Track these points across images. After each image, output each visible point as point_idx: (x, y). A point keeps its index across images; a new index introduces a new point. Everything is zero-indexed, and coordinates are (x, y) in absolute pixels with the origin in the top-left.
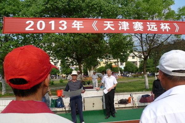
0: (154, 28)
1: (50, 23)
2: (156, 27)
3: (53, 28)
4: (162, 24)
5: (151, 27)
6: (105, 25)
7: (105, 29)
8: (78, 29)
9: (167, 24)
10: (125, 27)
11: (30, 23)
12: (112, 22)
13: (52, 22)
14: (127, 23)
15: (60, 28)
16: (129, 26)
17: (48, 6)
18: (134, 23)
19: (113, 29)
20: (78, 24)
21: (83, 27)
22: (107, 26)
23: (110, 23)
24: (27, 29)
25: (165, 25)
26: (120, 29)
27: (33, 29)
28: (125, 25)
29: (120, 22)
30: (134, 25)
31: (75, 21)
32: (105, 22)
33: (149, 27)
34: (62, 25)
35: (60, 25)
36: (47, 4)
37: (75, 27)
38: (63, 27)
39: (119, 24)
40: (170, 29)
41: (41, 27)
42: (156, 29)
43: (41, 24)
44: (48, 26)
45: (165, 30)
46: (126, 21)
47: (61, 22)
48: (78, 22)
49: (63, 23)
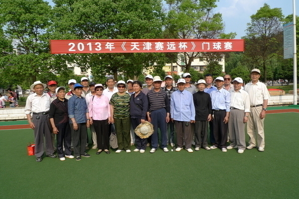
0: (173, 47)
1: (88, 44)
2: (174, 46)
3: (91, 49)
4: (181, 44)
5: (170, 46)
6: (132, 46)
7: (132, 50)
8: (111, 50)
9: (185, 43)
10: (148, 47)
11: (72, 45)
12: (138, 43)
13: (90, 44)
14: (150, 43)
15: (96, 49)
16: (152, 46)
17: (82, 22)
18: (156, 43)
19: (138, 49)
20: (110, 46)
21: (114, 48)
22: (133, 47)
23: (136, 44)
24: (70, 50)
25: (183, 44)
26: (144, 49)
27: (74, 50)
28: (148, 46)
29: (144, 43)
30: (155, 45)
31: (108, 43)
32: (132, 43)
33: (169, 47)
34: (98, 46)
35: (96, 46)
36: (80, 20)
37: (108, 48)
38: (98, 48)
39: (144, 45)
40: (187, 47)
41: (81, 48)
42: (174, 48)
43: (81, 45)
44: (87, 47)
45: (183, 49)
46: (149, 41)
47: (96, 44)
48: (110, 44)
49: (98, 45)
